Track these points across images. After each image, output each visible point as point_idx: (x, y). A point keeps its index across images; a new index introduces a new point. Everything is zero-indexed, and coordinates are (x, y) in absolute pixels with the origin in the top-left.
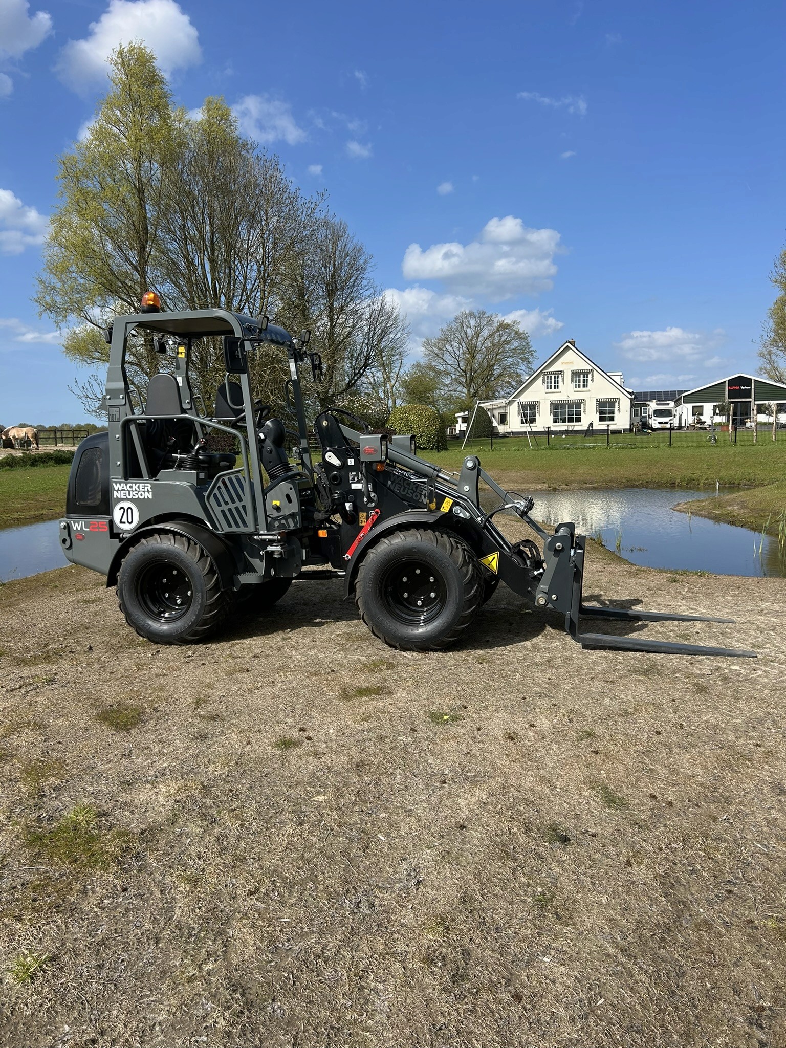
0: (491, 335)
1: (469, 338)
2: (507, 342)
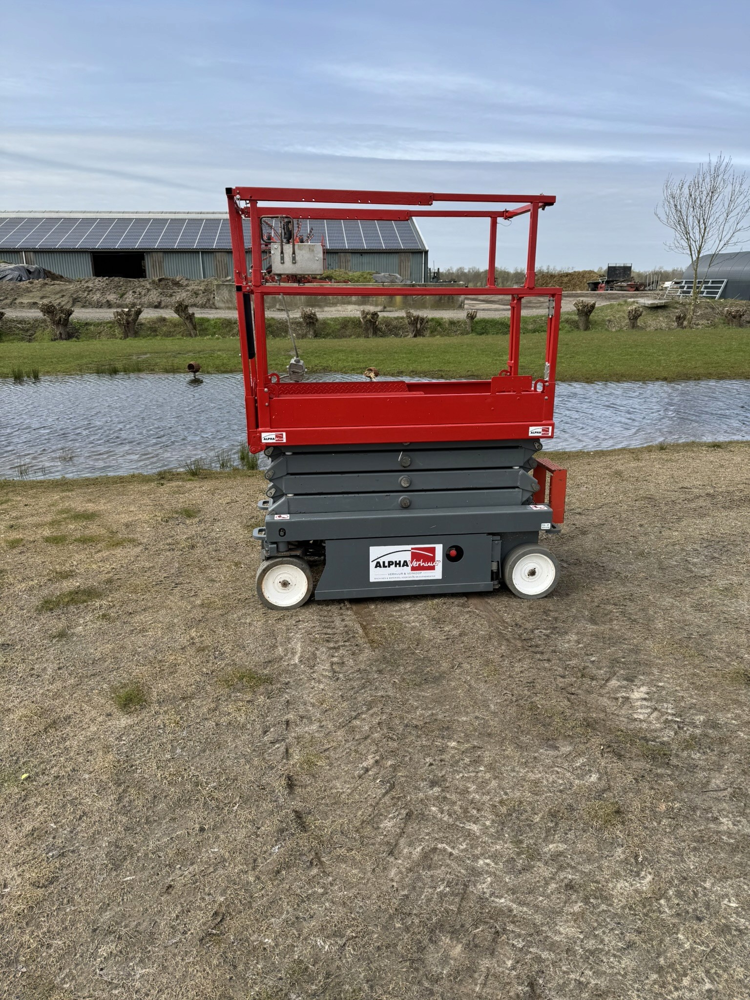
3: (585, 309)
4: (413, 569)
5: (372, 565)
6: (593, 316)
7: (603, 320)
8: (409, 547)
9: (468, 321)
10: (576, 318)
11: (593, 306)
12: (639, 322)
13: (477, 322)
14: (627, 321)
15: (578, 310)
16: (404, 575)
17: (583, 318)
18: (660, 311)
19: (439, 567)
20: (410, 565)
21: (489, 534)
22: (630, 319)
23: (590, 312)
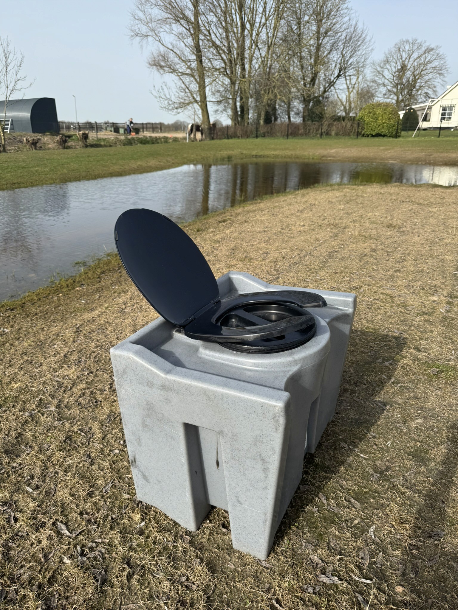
0: (419, 57)
1: (403, 59)
2: (430, 62)
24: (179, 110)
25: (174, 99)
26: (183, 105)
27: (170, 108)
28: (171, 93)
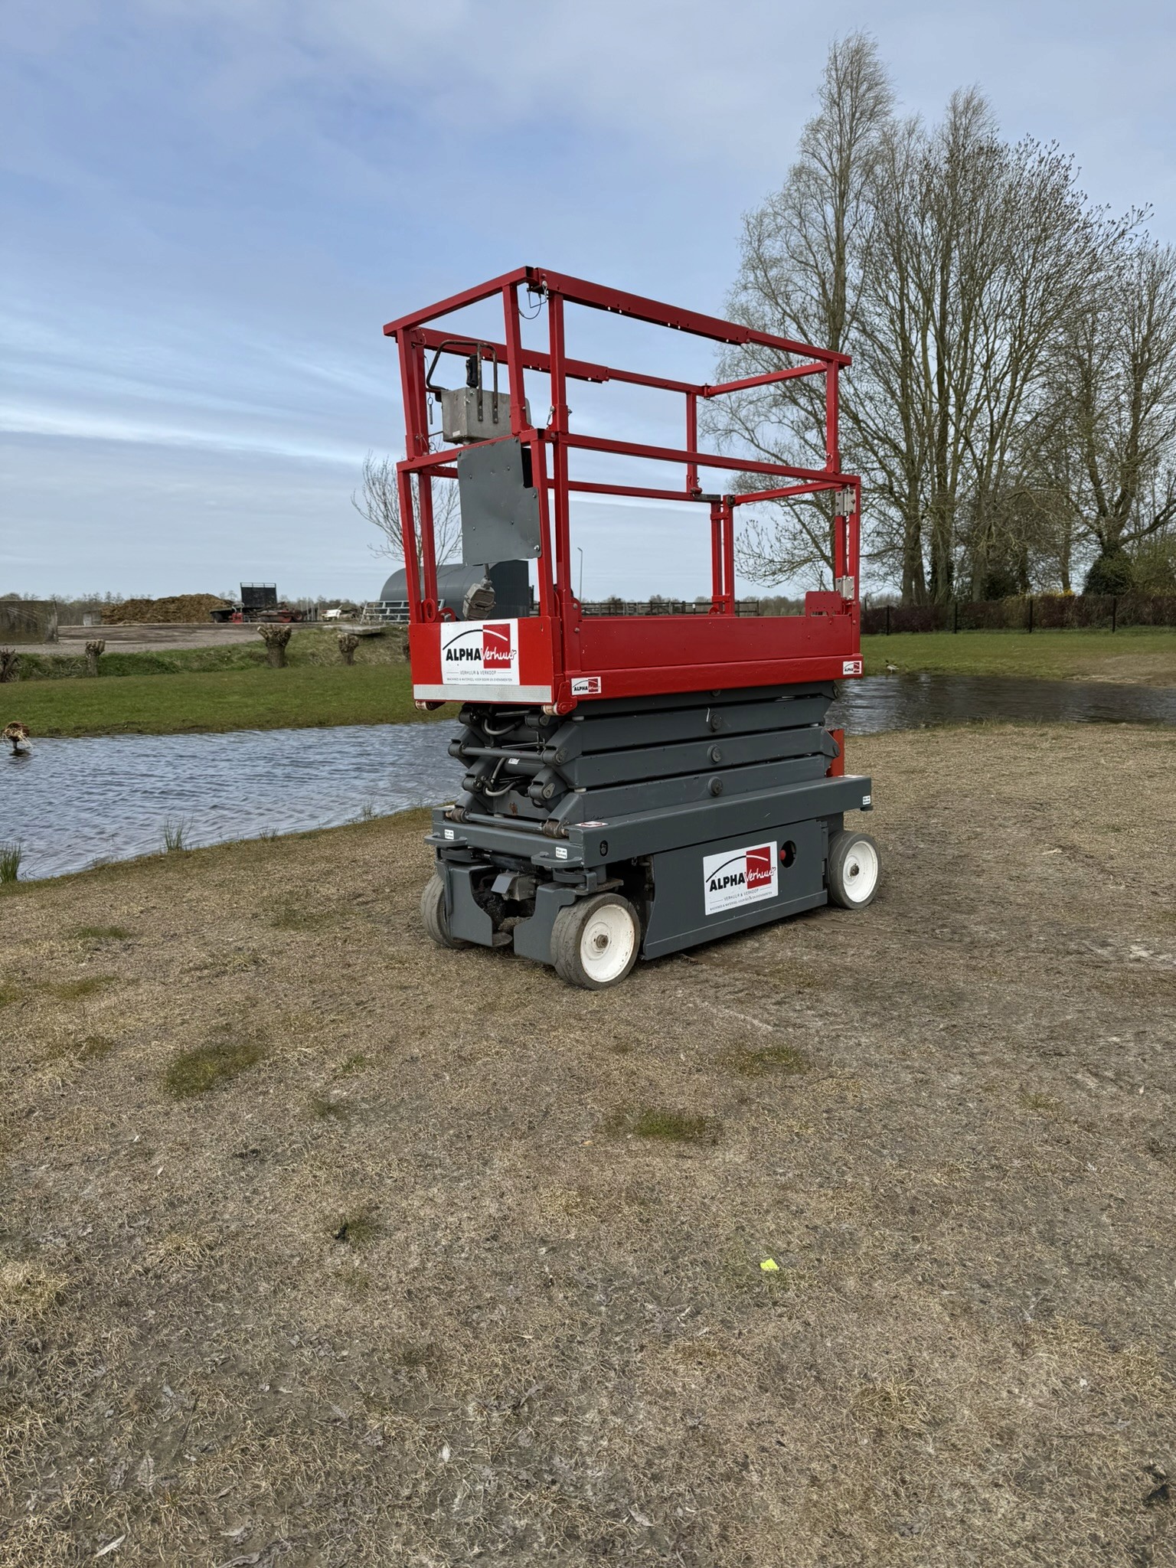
3: (278, 638)
4: (751, 885)
5: (707, 886)
6: (291, 647)
7: (304, 654)
8: (742, 852)
9: (89, 657)
10: (264, 651)
11: (288, 634)
12: (356, 657)
13: (104, 660)
14: (338, 654)
15: (267, 639)
16: (740, 898)
17: (276, 651)
18: (377, 641)
19: (774, 875)
20: (746, 880)
21: (818, 819)
22: (343, 651)
23: (285, 641)
24: (780, 577)
25: (768, 553)
26: (791, 566)
27: (761, 573)
28: (765, 542)
